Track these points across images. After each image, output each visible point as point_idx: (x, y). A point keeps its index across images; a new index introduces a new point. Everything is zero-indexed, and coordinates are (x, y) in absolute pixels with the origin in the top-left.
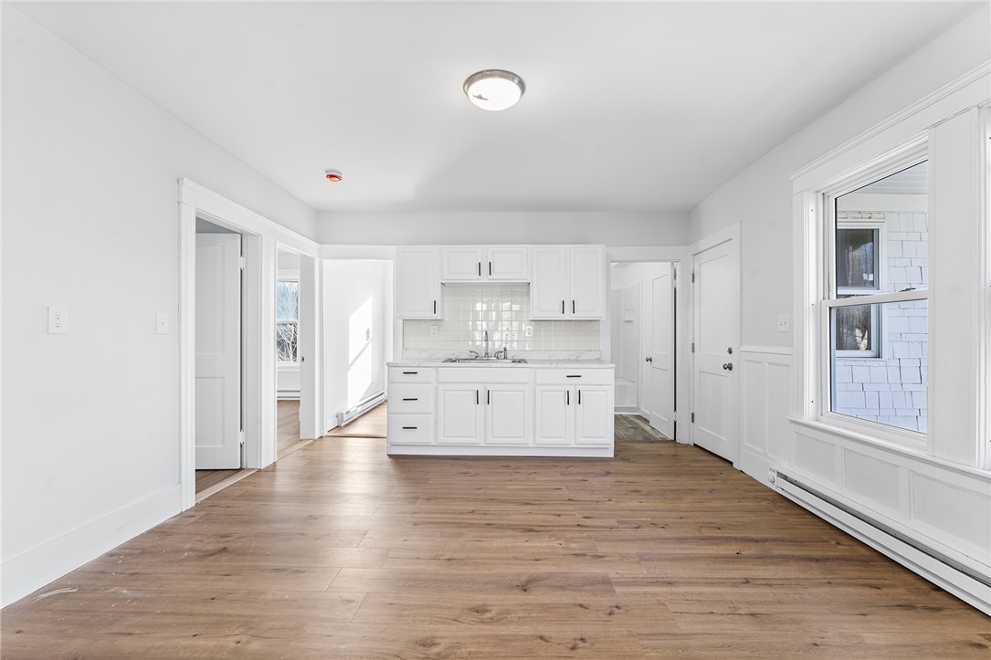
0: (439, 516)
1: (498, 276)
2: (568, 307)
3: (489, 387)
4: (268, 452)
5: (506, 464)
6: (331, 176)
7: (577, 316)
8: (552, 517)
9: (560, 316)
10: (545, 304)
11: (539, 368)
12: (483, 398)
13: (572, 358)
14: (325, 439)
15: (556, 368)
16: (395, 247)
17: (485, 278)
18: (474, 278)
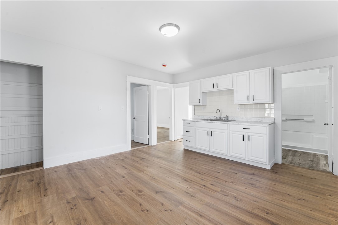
0: (169, 167)
1: (221, 87)
2: (251, 98)
3: (212, 130)
4: (154, 142)
5: (213, 159)
6: (164, 66)
7: (255, 102)
8: (200, 179)
9: (246, 102)
10: (240, 97)
11: (230, 124)
12: (210, 134)
13: (259, 121)
14: (176, 141)
15: (238, 124)
16: (188, 82)
17: (216, 89)
18: (212, 89)
